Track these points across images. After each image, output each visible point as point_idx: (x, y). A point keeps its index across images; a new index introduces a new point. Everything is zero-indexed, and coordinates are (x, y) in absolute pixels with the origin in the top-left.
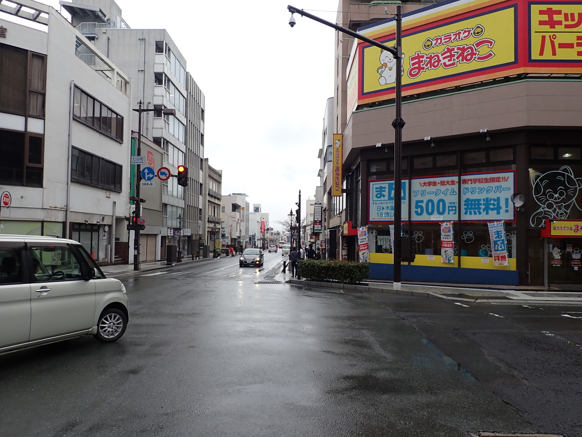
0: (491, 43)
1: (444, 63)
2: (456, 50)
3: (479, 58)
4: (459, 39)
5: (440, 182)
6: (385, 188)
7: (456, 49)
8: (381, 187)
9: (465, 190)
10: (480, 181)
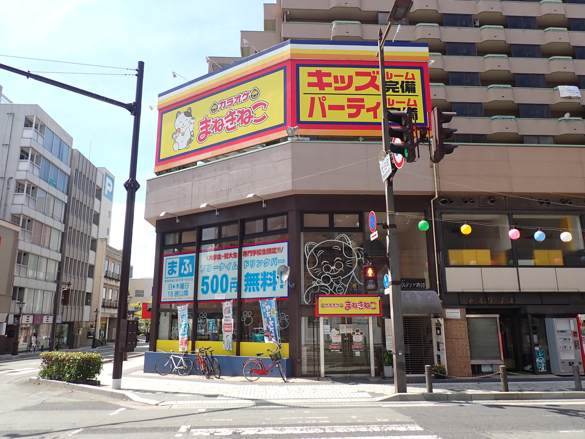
0: (265, 105)
1: (227, 127)
2: (236, 114)
3: (255, 121)
4: (239, 102)
5: (224, 255)
6: (176, 263)
7: (237, 112)
8: (173, 263)
9: (246, 264)
10: (258, 252)
